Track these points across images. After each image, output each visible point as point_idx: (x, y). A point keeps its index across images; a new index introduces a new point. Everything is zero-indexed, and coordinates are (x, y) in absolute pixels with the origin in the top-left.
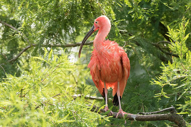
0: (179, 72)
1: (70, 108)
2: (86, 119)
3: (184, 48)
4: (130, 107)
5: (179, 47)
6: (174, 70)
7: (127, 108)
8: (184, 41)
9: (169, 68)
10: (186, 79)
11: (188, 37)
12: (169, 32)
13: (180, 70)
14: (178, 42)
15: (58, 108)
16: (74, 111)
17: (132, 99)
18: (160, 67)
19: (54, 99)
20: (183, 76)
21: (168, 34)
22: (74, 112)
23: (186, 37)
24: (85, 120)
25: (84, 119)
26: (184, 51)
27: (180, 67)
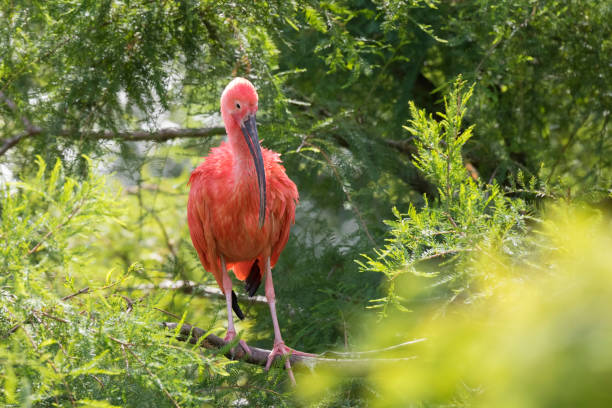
0: (439, 239)
1: (111, 332)
2: (157, 365)
3: (455, 169)
4: (308, 332)
5: (440, 163)
6: (423, 232)
7: (299, 334)
8: (459, 149)
9: (411, 225)
10: (455, 261)
11: (470, 136)
12: (412, 119)
13: (442, 232)
14: (440, 151)
15: (76, 330)
16: (126, 342)
17: (316, 310)
18: (384, 221)
19: (66, 306)
20: (452, 249)
21: (410, 125)
22: (125, 345)
23: (462, 136)
24: (158, 369)
25: (153, 368)
26: (457, 177)
27: (443, 224)
